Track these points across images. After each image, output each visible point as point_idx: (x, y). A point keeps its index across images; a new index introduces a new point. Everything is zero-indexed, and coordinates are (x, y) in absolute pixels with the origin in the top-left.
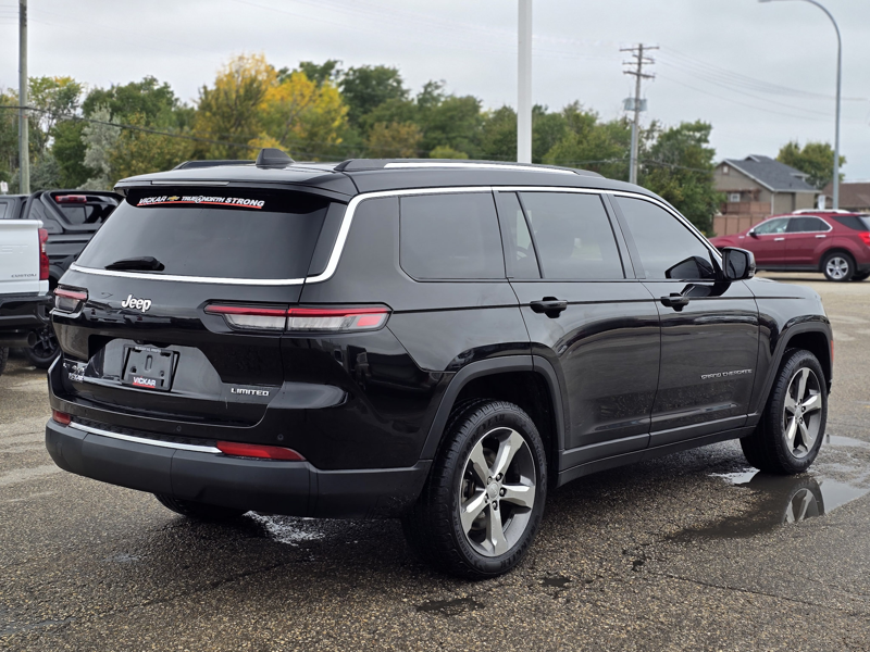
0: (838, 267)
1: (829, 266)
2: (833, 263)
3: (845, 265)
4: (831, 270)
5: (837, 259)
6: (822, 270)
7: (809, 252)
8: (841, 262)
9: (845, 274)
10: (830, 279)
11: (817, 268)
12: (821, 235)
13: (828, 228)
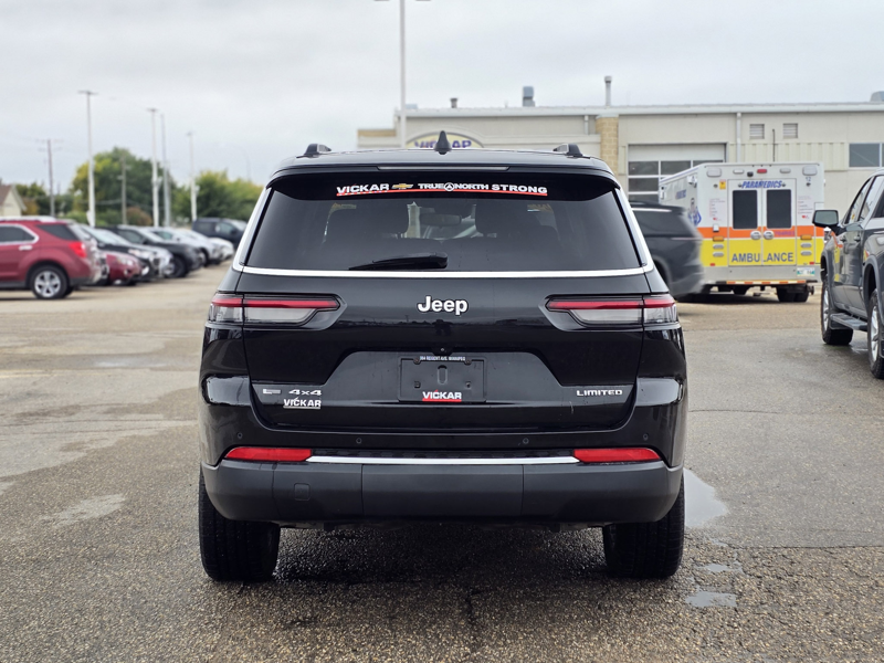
0: (48, 283)
1: (38, 282)
2: (42, 278)
3: (57, 281)
4: (40, 287)
5: (47, 274)
6: (29, 287)
7: (13, 266)
8: (52, 277)
9: (57, 290)
10: (40, 297)
11: (23, 284)
12: (25, 246)
13: (32, 238)
